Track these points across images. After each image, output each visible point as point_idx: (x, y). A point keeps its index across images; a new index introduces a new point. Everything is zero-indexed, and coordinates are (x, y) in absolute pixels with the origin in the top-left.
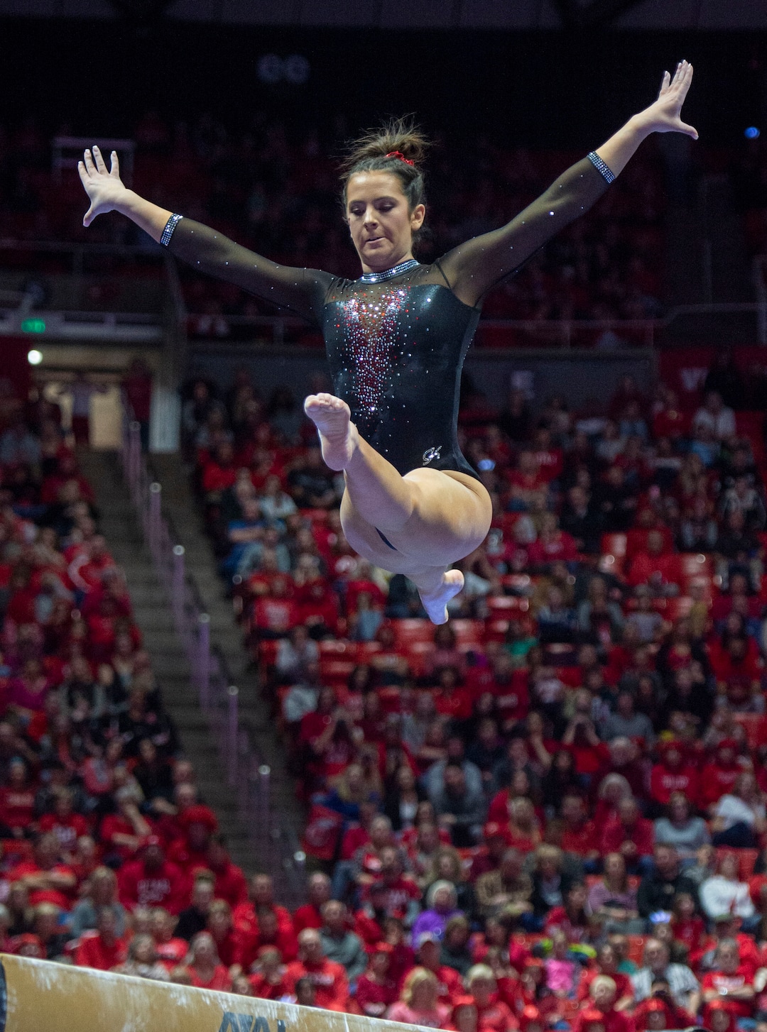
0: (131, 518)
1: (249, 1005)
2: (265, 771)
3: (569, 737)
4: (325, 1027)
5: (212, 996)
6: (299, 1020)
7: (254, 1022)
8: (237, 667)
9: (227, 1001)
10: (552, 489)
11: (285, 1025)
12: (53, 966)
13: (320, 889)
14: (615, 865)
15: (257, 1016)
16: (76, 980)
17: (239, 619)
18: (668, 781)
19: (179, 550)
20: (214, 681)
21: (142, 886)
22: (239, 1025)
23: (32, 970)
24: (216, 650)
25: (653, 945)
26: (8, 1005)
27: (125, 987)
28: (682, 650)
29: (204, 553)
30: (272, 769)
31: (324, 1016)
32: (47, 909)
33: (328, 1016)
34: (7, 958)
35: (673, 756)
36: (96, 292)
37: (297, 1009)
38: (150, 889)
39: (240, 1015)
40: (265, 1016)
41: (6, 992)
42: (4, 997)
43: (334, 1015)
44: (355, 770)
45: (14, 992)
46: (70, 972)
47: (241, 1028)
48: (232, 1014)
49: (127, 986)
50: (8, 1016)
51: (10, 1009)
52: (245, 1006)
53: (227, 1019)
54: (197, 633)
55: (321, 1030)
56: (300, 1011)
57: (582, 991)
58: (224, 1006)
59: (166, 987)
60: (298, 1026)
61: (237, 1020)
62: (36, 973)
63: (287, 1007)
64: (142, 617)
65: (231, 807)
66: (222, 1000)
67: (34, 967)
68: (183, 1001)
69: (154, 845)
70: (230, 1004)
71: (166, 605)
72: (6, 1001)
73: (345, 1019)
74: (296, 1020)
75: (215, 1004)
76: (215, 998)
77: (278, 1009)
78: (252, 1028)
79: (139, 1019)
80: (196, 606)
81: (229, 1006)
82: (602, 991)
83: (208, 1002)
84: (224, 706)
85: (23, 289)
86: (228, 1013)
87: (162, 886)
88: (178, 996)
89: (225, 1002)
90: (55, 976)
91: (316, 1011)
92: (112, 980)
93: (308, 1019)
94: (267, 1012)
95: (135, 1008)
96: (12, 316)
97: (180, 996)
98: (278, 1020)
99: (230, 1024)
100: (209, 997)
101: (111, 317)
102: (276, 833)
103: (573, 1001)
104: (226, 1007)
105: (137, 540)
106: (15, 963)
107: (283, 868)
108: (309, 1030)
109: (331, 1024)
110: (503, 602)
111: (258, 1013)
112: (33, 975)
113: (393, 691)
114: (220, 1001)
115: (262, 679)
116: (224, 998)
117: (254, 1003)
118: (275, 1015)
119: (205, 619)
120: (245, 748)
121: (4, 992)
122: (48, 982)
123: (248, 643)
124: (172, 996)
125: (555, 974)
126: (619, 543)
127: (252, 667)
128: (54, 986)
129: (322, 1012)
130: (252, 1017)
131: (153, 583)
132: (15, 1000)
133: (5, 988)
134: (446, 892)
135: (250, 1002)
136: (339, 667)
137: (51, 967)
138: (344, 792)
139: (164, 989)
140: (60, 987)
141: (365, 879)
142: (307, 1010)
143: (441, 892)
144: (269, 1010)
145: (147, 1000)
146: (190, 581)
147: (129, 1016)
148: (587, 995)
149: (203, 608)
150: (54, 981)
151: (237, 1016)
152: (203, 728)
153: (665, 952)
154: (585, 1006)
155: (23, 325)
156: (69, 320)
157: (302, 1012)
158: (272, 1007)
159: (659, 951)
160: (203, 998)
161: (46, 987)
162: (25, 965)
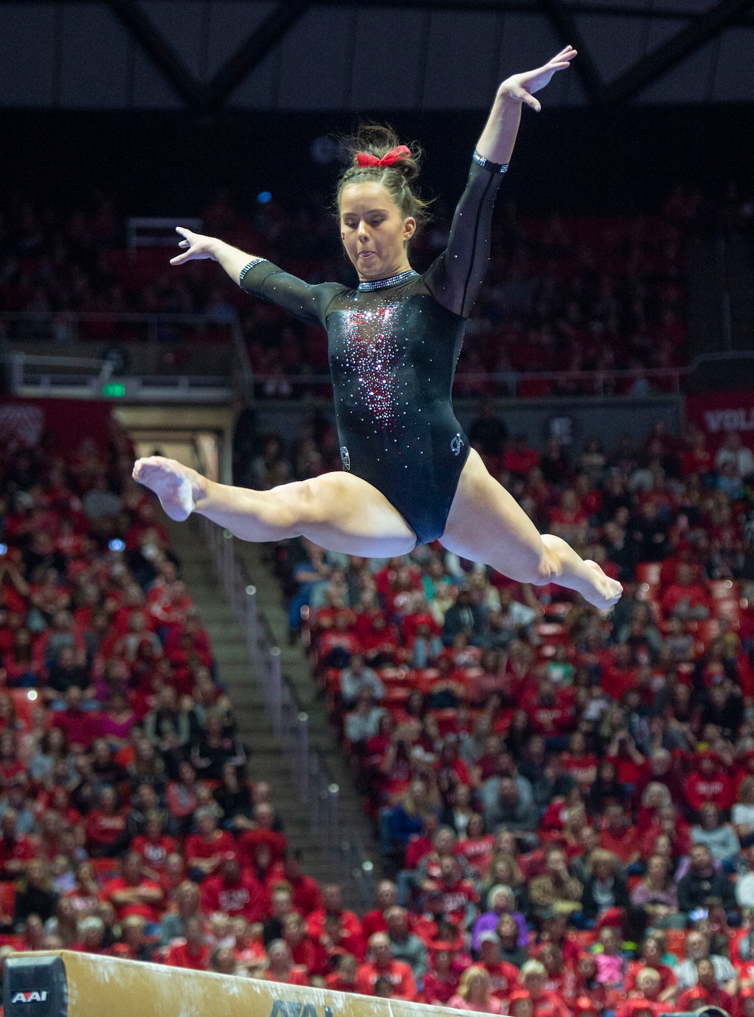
0: (207, 563)
1: (298, 993)
2: (334, 789)
3: (613, 750)
4: (370, 1012)
5: (262, 986)
6: (345, 1007)
7: (303, 1009)
8: (306, 696)
9: (276, 989)
10: (591, 525)
11: (332, 1011)
12: (111, 960)
13: (387, 895)
14: (657, 866)
15: (305, 1003)
16: (132, 972)
17: (309, 651)
18: (703, 788)
19: (251, 590)
20: (286, 708)
21: (223, 897)
22: (288, 1012)
23: (91, 965)
24: (287, 680)
25: (695, 937)
26: (69, 998)
27: (180, 979)
28: (716, 668)
29: (274, 592)
30: (340, 787)
31: (369, 1002)
32: (134, 921)
33: (372, 1002)
34: (67, 954)
35: (707, 765)
36: (170, 357)
37: (342, 996)
38: (231, 899)
39: (289, 1003)
40: (312, 1003)
41: (67, 986)
42: (65, 990)
43: (379, 1001)
44: (418, 786)
45: (75, 985)
46: (127, 966)
47: (290, 1015)
48: (281, 1002)
49: (182, 978)
50: (69, 1008)
51: (71, 1001)
52: (294, 994)
53: (277, 1007)
54: (269, 665)
55: (366, 1015)
56: (346, 999)
57: (628, 983)
58: (274, 995)
59: (218, 978)
60: (344, 1012)
61: (287, 1007)
62: (95, 968)
63: (333, 995)
64: (219, 652)
65: (304, 823)
66: (272, 989)
67: (92, 961)
68: (235, 990)
69: (231, 860)
70: (280, 992)
71: (241, 640)
72: (67, 994)
73: (389, 1004)
74: (342, 1006)
75: (265, 993)
76: (265, 987)
77: (325, 996)
78: (301, 1014)
79: (193, 1009)
80: (268, 640)
81: (278, 995)
82: (648, 982)
83: (259, 991)
84: (295, 731)
85: (104, 357)
86: (277, 1001)
87: (242, 896)
88: (230, 986)
89: (274, 991)
90: (112, 969)
91: (361, 997)
92: (167, 973)
93: (353, 1005)
94: (314, 999)
95: (189, 997)
96: (95, 382)
97: (232, 986)
98: (325, 1007)
99: (279, 1011)
100: (260, 986)
101: (184, 380)
102: (346, 846)
103: (621, 991)
104: (276, 995)
105: (213, 583)
106: (75, 958)
107: (352, 878)
108: (355, 1015)
109: (375, 1009)
110: (549, 629)
111: (306, 1000)
112: (92, 969)
113: (449, 713)
114: (270, 990)
115: (329, 705)
116: (273, 987)
117: (302, 992)
118: (322, 1002)
119: (276, 652)
120: (315, 769)
121: (65, 986)
122: (106, 975)
123: (317, 673)
124: (224, 986)
125: (604, 967)
126: (653, 573)
127: (321, 695)
128: (112, 978)
129: (367, 998)
130: (300, 1004)
131: (228, 621)
132: (76, 993)
133: (66, 982)
134: (505, 896)
135: (298, 990)
136: (400, 693)
137: (108, 962)
138: (409, 806)
139: (216, 980)
140: (117, 979)
141: (429, 886)
142: (352, 997)
143: (499, 896)
144: (316, 998)
145: (200, 991)
146: (262, 619)
147: (184, 1005)
148: (634, 986)
149: (274, 643)
150: (112, 974)
151: (286, 1004)
152: (277, 752)
153: (705, 945)
154: (634, 995)
155: (104, 390)
156: (146, 384)
157: (348, 998)
158: (319, 995)
159: (700, 943)
160: (254, 988)
161: (104, 980)
162: (84, 960)
